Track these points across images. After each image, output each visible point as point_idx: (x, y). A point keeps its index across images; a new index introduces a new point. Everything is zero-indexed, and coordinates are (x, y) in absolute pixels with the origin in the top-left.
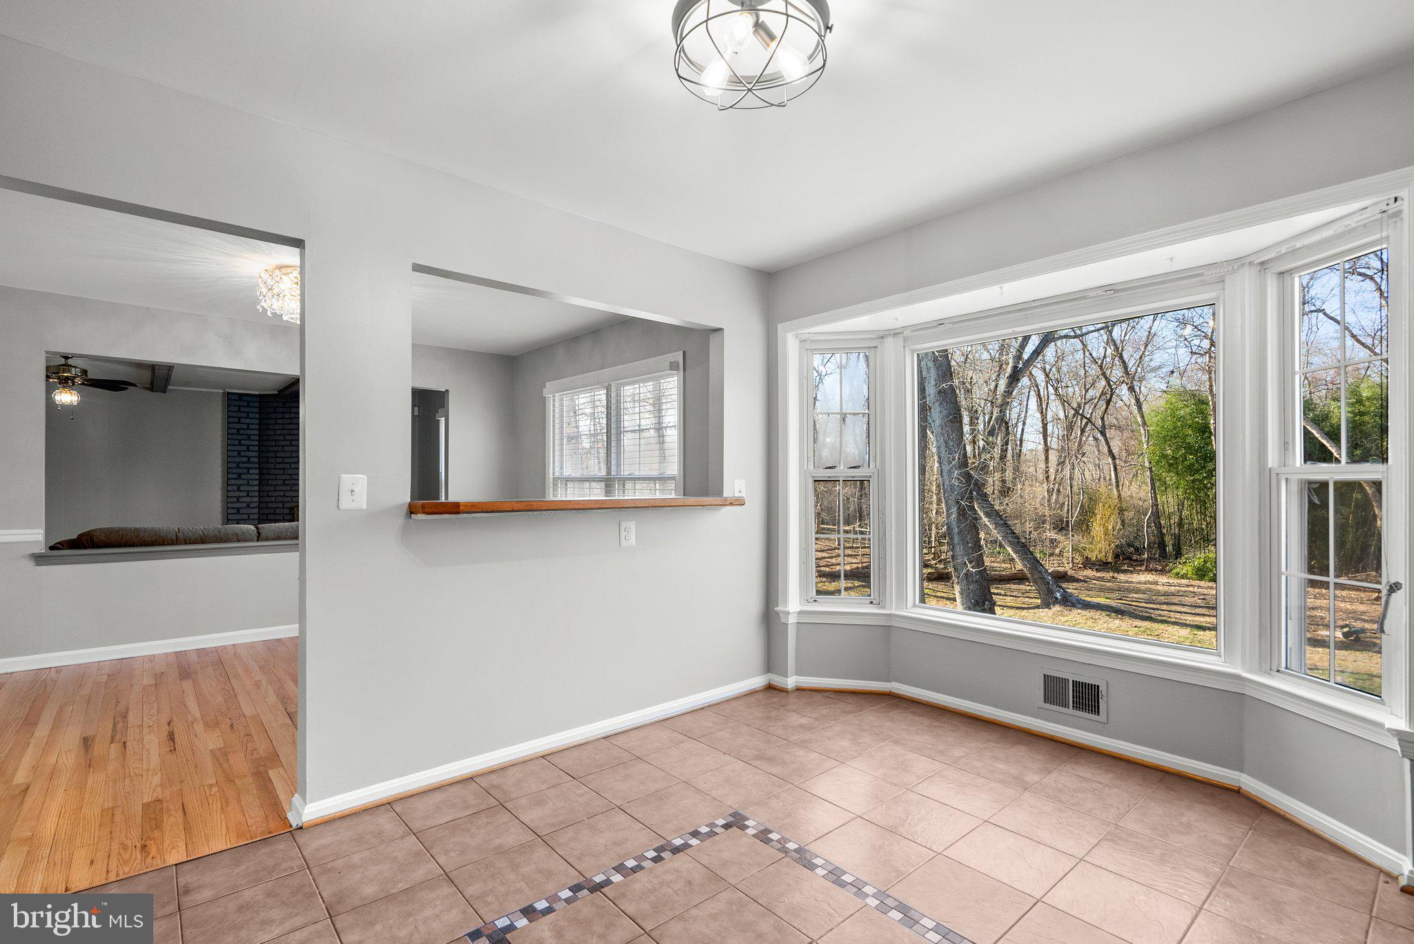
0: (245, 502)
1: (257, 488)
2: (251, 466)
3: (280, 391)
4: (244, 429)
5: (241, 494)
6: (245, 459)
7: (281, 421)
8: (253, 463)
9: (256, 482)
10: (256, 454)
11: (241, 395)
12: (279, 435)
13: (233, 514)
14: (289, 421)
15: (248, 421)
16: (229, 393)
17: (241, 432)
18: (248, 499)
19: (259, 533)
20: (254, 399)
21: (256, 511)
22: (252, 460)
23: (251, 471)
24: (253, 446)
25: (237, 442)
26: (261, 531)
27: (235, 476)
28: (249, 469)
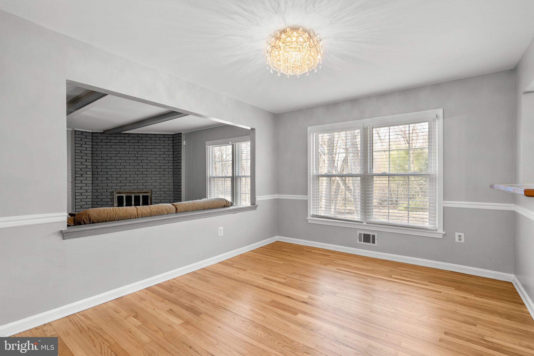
0: (85, 189)
1: (91, 182)
2: (87, 170)
3: (104, 131)
4: (84, 150)
5: (83, 185)
6: (85, 166)
7: (105, 147)
8: (89, 168)
9: (91, 179)
10: (90, 164)
11: (82, 132)
12: (104, 154)
13: (79, 196)
14: (110, 147)
15: (86, 146)
16: (75, 131)
17: (82, 152)
18: (86, 188)
19: (176, 209)
20: (88, 134)
21: (91, 194)
22: (88, 167)
23: (88, 173)
24: (89, 159)
25: (80, 157)
26: (177, 207)
27: (80, 175)
28: (87, 172)
